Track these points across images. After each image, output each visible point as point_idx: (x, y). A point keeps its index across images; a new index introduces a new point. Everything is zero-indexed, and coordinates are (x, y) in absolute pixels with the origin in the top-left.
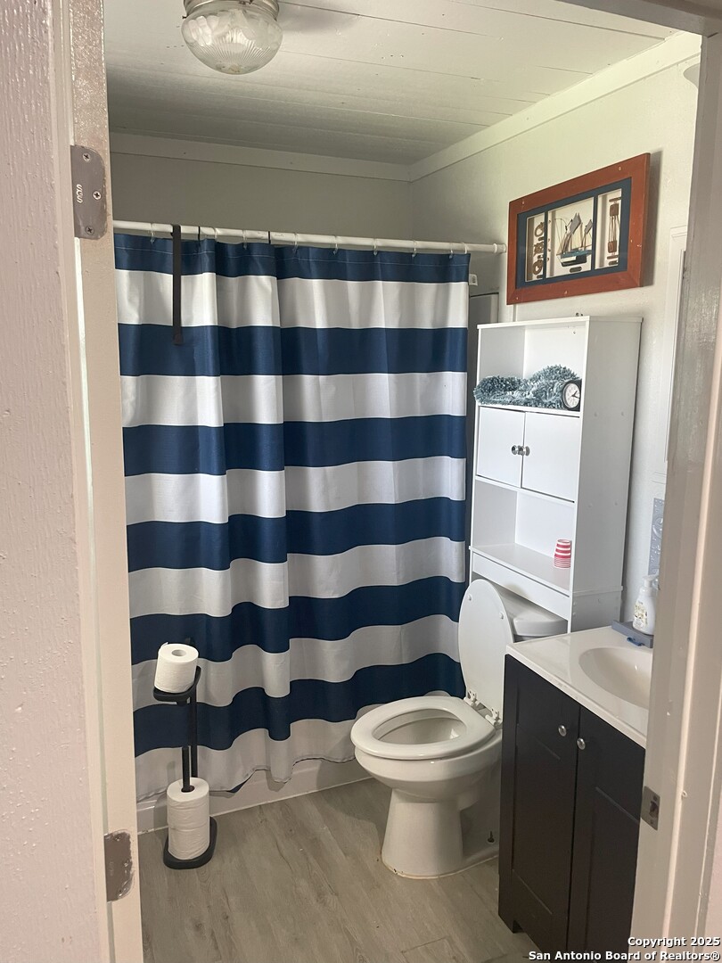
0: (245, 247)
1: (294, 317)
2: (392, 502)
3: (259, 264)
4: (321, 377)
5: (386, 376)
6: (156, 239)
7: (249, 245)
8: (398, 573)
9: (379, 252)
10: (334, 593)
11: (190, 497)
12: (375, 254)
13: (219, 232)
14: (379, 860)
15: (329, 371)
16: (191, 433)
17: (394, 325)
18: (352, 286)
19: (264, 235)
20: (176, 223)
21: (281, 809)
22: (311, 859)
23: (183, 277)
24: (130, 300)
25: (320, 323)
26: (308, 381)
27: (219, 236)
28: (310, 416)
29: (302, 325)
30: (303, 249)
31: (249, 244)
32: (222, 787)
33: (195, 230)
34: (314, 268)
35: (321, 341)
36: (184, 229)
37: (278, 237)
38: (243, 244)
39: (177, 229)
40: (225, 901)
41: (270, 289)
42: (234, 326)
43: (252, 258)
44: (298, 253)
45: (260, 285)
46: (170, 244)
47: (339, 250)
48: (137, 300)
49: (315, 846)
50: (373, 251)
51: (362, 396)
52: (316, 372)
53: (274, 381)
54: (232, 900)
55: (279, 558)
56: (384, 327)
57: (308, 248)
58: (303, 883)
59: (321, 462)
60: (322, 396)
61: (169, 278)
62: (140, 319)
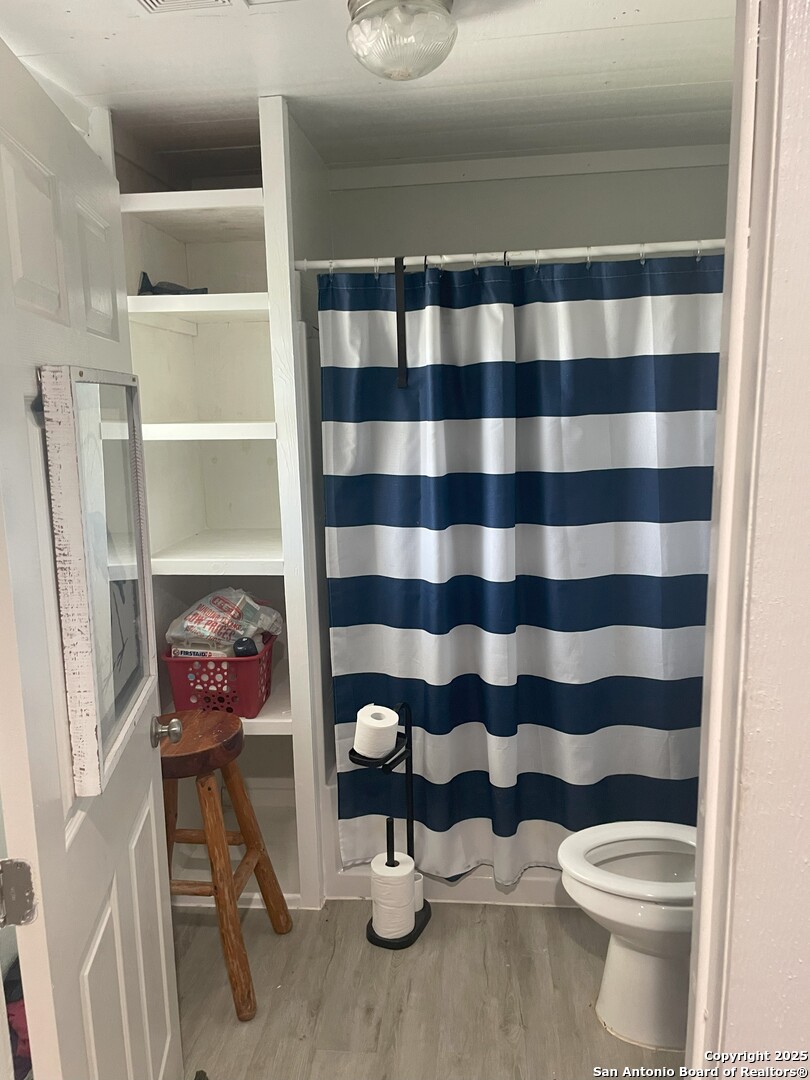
0: (477, 273)
1: (534, 349)
2: (659, 574)
3: (491, 291)
4: (563, 418)
5: (653, 415)
6: (380, 275)
7: (481, 270)
8: (665, 665)
9: (647, 260)
10: (573, 678)
11: (411, 552)
12: (643, 263)
13: (447, 259)
14: (592, 1007)
15: (573, 412)
16: (412, 483)
17: (665, 350)
18: (609, 305)
19: (498, 256)
20: (399, 256)
21: (505, 915)
22: (515, 980)
23: (407, 313)
24: (352, 343)
25: (564, 354)
26: (547, 423)
27: (447, 264)
28: (549, 466)
29: (543, 356)
30: (547, 267)
31: (479, 269)
32: (438, 873)
33: (420, 260)
34: (559, 289)
35: (565, 375)
36: (407, 261)
37: (517, 256)
38: (473, 270)
39: (399, 261)
40: (406, 994)
41: (502, 318)
42: (462, 363)
43: (483, 284)
44: (541, 274)
45: (491, 315)
46: (393, 278)
47: (592, 263)
48: (358, 343)
49: (526, 966)
50: (639, 261)
51: (622, 441)
52: (557, 413)
53: (502, 425)
54: (413, 994)
55: (506, 628)
56: (652, 353)
57: (552, 265)
58: (494, 1002)
59: (560, 521)
60: (564, 442)
61: (393, 315)
62: (361, 362)
